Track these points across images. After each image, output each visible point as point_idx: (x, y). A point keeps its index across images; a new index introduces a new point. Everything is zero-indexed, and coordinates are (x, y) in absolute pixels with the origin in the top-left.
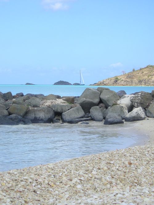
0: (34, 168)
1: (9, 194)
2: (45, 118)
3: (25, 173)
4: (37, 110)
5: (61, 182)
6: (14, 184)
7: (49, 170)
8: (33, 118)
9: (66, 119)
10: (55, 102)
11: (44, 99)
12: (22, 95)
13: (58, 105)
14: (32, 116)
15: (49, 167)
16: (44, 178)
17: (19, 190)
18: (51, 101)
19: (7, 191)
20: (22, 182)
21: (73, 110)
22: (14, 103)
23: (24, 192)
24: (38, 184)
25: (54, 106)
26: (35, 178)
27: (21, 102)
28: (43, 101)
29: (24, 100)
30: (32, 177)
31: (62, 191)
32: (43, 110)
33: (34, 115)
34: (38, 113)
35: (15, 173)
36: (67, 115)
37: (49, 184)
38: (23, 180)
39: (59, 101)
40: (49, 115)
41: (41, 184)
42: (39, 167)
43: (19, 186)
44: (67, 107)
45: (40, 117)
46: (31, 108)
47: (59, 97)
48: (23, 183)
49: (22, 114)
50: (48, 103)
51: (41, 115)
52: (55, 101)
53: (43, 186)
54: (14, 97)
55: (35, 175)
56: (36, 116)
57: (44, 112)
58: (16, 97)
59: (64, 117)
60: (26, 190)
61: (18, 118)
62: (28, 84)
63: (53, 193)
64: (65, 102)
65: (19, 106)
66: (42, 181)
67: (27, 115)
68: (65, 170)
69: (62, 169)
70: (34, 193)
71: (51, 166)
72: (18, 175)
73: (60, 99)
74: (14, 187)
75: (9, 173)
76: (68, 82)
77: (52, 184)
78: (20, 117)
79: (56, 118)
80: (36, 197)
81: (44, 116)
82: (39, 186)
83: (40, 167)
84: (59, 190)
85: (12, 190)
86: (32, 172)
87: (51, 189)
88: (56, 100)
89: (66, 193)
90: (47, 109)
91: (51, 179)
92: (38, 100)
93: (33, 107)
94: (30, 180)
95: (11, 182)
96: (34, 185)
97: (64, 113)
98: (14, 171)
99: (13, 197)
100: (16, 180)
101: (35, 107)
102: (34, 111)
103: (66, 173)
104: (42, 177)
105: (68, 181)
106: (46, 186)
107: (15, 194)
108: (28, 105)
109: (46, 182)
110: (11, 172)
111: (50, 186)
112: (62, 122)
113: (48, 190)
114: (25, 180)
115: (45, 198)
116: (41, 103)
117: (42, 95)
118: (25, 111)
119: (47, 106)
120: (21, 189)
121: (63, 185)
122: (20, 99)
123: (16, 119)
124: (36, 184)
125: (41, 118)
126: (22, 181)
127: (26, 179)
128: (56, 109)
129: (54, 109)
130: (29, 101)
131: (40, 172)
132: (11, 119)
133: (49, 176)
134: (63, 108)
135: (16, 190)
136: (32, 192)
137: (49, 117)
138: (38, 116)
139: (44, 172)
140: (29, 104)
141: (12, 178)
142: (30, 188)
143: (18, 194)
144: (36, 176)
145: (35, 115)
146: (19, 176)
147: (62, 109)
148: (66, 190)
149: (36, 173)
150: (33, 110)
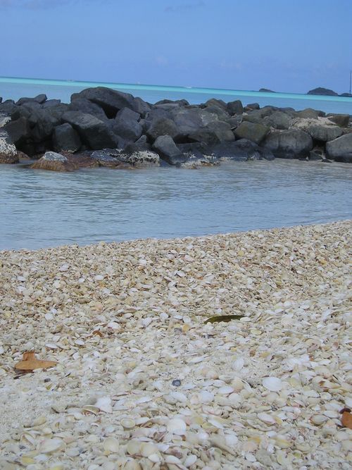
0: (291, 231)
1: (250, 270)
2: (296, 149)
3: (276, 238)
4: (283, 135)
5: (338, 258)
6: (259, 254)
7: (316, 236)
8: (276, 148)
9: (333, 153)
10: (315, 122)
11: (297, 116)
12: (258, 108)
13: (320, 127)
14: (274, 144)
15: (317, 230)
16: (309, 249)
17: (267, 265)
18: (308, 119)
19: (247, 266)
20: (272, 252)
21: (346, 138)
22: (245, 119)
23: (276, 269)
24: (299, 257)
25: (314, 129)
26: (293, 248)
27: (257, 118)
28: (295, 120)
29: (262, 115)
30: (287, 244)
31: (339, 273)
32: (293, 135)
33: (277, 143)
34: (284, 139)
35: (260, 236)
36: (334, 147)
37: (317, 260)
38: (274, 249)
39: (322, 122)
40: (303, 145)
41: (303, 258)
42: (298, 229)
43: (268, 258)
44: (335, 132)
45: (287, 147)
46: (273, 130)
47: (322, 114)
48: (274, 254)
49: (257, 140)
50: (303, 123)
51: (291, 143)
52: (315, 120)
53: (306, 262)
54: (245, 110)
55: (293, 241)
56: (281, 144)
57: (296, 138)
58: (248, 110)
59: (329, 149)
60: (279, 265)
61: (251, 145)
62: (263, 90)
63: (323, 275)
64: (332, 123)
65: (253, 126)
66: (306, 253)
67: (267, 141)
68: (343, 238)
69: (338, 236)
70: (292, 272)
71: (319, 228)
72: (264, 239)
73: (325, 117)
74: (259, 259)
75: (250, 235)
76: (334, 91)
77: (322, 259)
78: (253, 144)
79: (314, 150)
80: (296, 279)
81: (294, 145)
82: (300, 261)
83: (301, 229)
84: (334, 270)
85: (255, 264)
86: (289, 236)
87: (320, 268)
88: (317, 119)
89: (346, 277)
90: (301, 133)
91: (320, 251)
92: (285, 116)
93: (277, 128)
94: (286, 250)
95: (254, 251)
96: (292, 258)
97: (329, 142)
98: (257, 233)
99: (258, 276)
100: (261, 248)
101: (280, 129)
102: (279, 135)
103: (345, 242)
104: (305, 246)
105: (349, 256)
106: (313, 262)
107: (260, 271)
108: (269, 124)
109: (313, 255)
110: (253, 233)
111: (319, 262)
112: (324, 158)
113: (315, 269)
114: (277, 250)
115: (311, 281)
116: (291, 122)
117: (291, 109)
118: (263, 134)
119: (300, 128)
120: (271, 264)
121: (341, 263)
122: (256, 115)
123: (248, 147)
124: (296, 257)
125: (289, 148)
126: (271, 250)
127: (279, 248)
128: (316, 133)
129: (312, 134)
130: (271, 117)
131: (302, 238)
132: (239, 146)
133: (317, 245)
134: (329, 133)
135: (261, 264)
136: (288, 269)
137: (304, 147)
138: (284, 145)
139: (307, 239)
140: (271, 124)
141: (256, 243)
142: (286, 263)
143: (266, 272)
144: (295, 243)
145: (279, 142)
146: (266, 242)
147: (327, 135)
148: (345, 271)
149: (294, 239)
150: (278, 133)
